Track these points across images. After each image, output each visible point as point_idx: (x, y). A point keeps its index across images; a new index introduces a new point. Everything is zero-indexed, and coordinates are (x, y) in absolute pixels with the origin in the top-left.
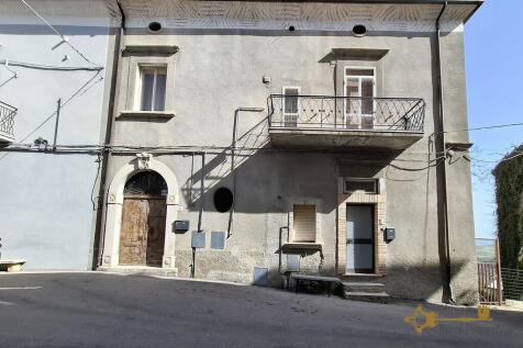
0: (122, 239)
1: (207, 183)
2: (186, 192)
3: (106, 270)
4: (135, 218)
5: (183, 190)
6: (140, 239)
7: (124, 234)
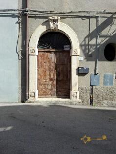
0: (38, 79)
1: (100, 40)
2: (83, 48)
3: (33, 102)
4: (46, 65)
5: (81, 46)
6: (51, 79)
7: (40, 77)
